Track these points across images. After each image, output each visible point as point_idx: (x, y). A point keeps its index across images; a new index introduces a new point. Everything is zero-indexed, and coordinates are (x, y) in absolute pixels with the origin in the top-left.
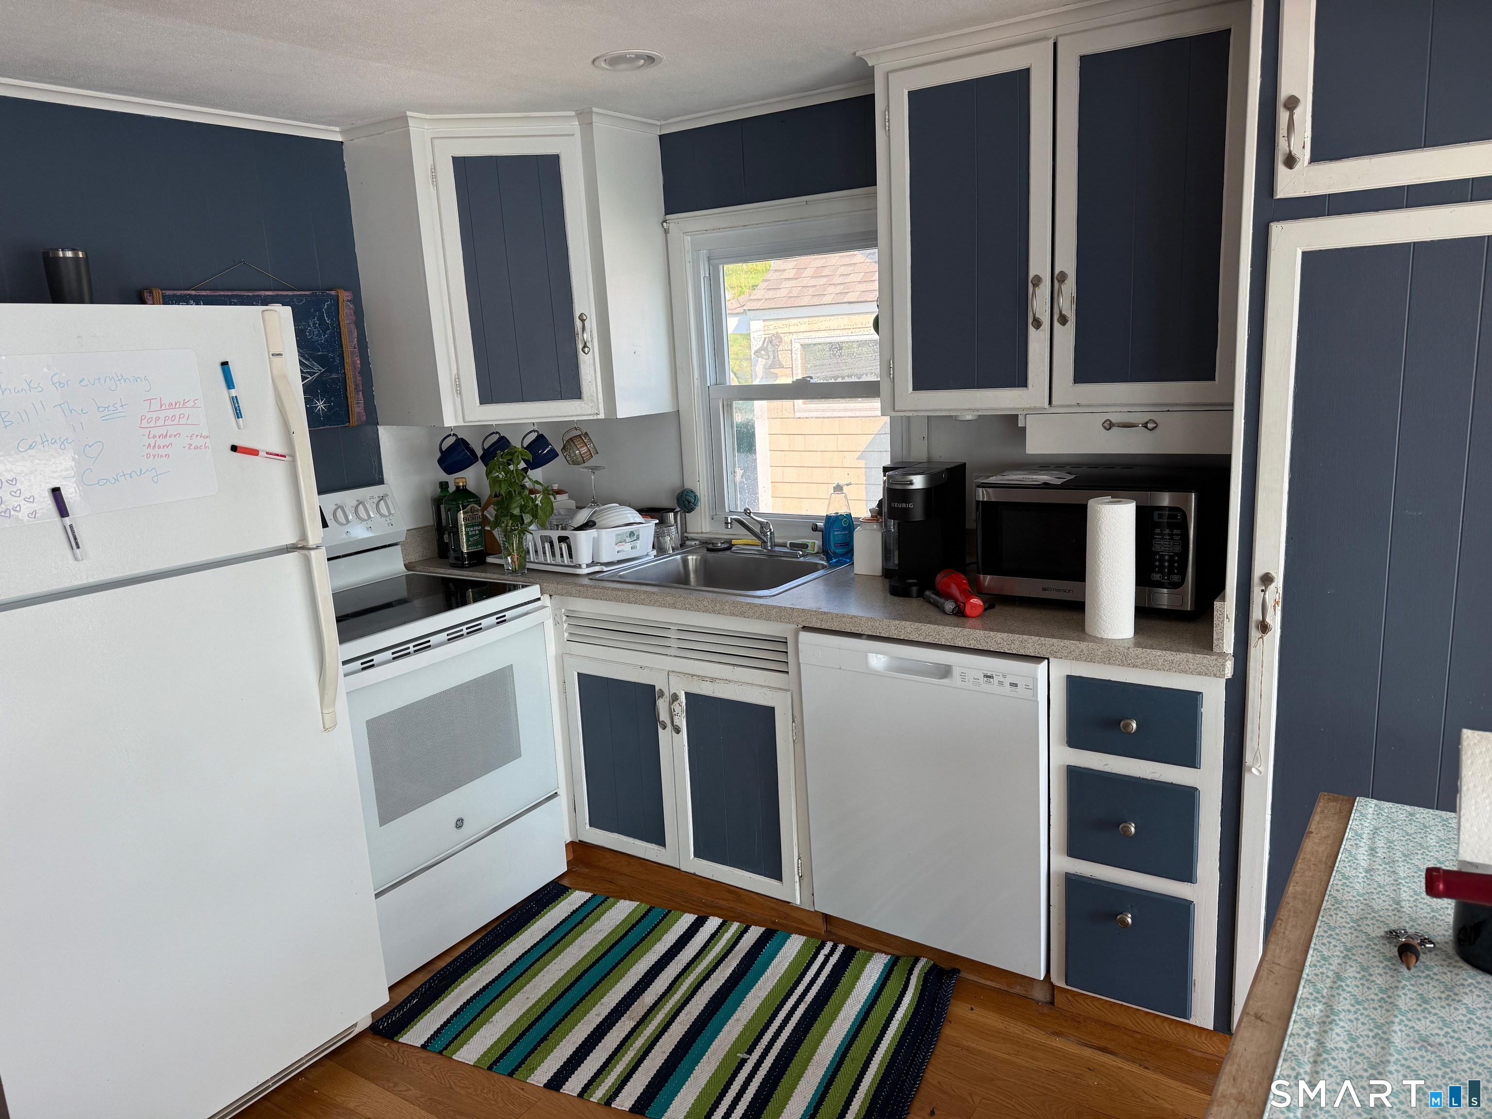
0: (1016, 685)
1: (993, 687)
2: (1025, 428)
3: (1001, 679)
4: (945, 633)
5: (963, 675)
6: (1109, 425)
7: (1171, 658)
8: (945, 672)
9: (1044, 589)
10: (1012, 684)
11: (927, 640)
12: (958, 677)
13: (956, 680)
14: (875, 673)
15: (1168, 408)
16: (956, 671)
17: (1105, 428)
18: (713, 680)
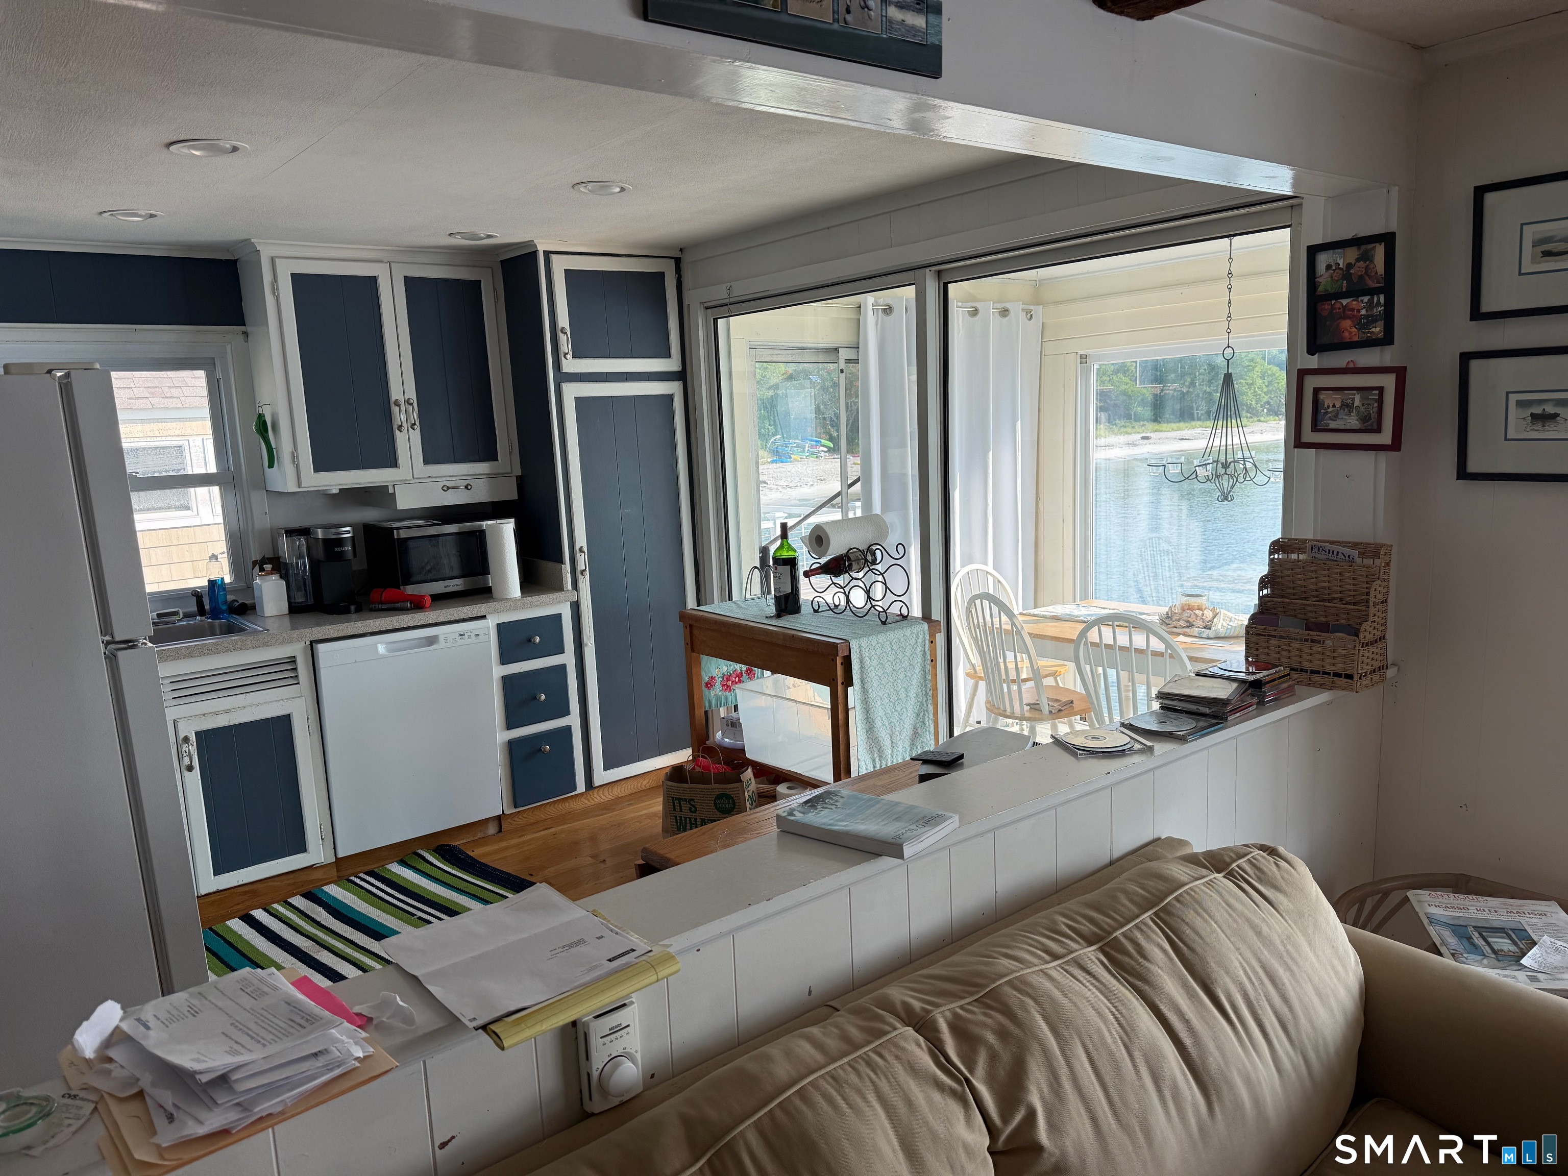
0: (478, 635)
1: (466, 640)
2: (394, 493)
3: (469, 634)
4: (431, 616)
5: (446, 640)
6: (446, 489)
7: (552, 597)
8: (431, 641)
9: (446, 587)
10: (476, 635)
11: (419, 624)
12: (443, 641)
13: (442, 643)
14: (383, 657)
15: (476, 476)
16: (441, 638)
17: (444, 490)
18: (227, 711)
